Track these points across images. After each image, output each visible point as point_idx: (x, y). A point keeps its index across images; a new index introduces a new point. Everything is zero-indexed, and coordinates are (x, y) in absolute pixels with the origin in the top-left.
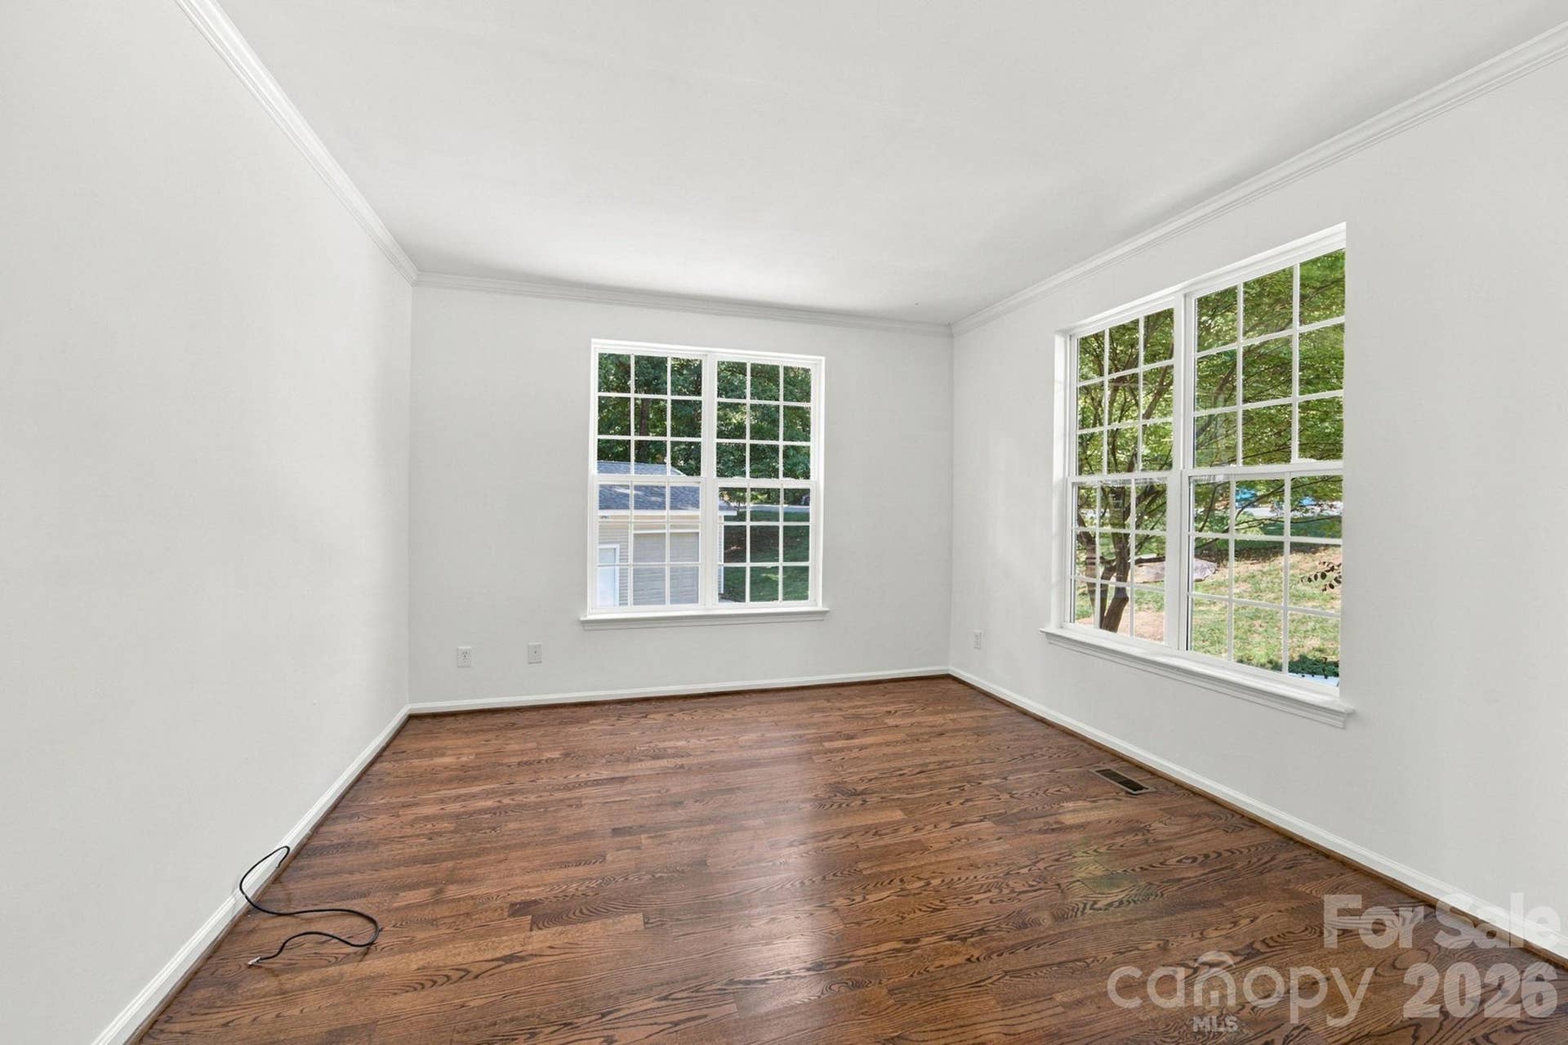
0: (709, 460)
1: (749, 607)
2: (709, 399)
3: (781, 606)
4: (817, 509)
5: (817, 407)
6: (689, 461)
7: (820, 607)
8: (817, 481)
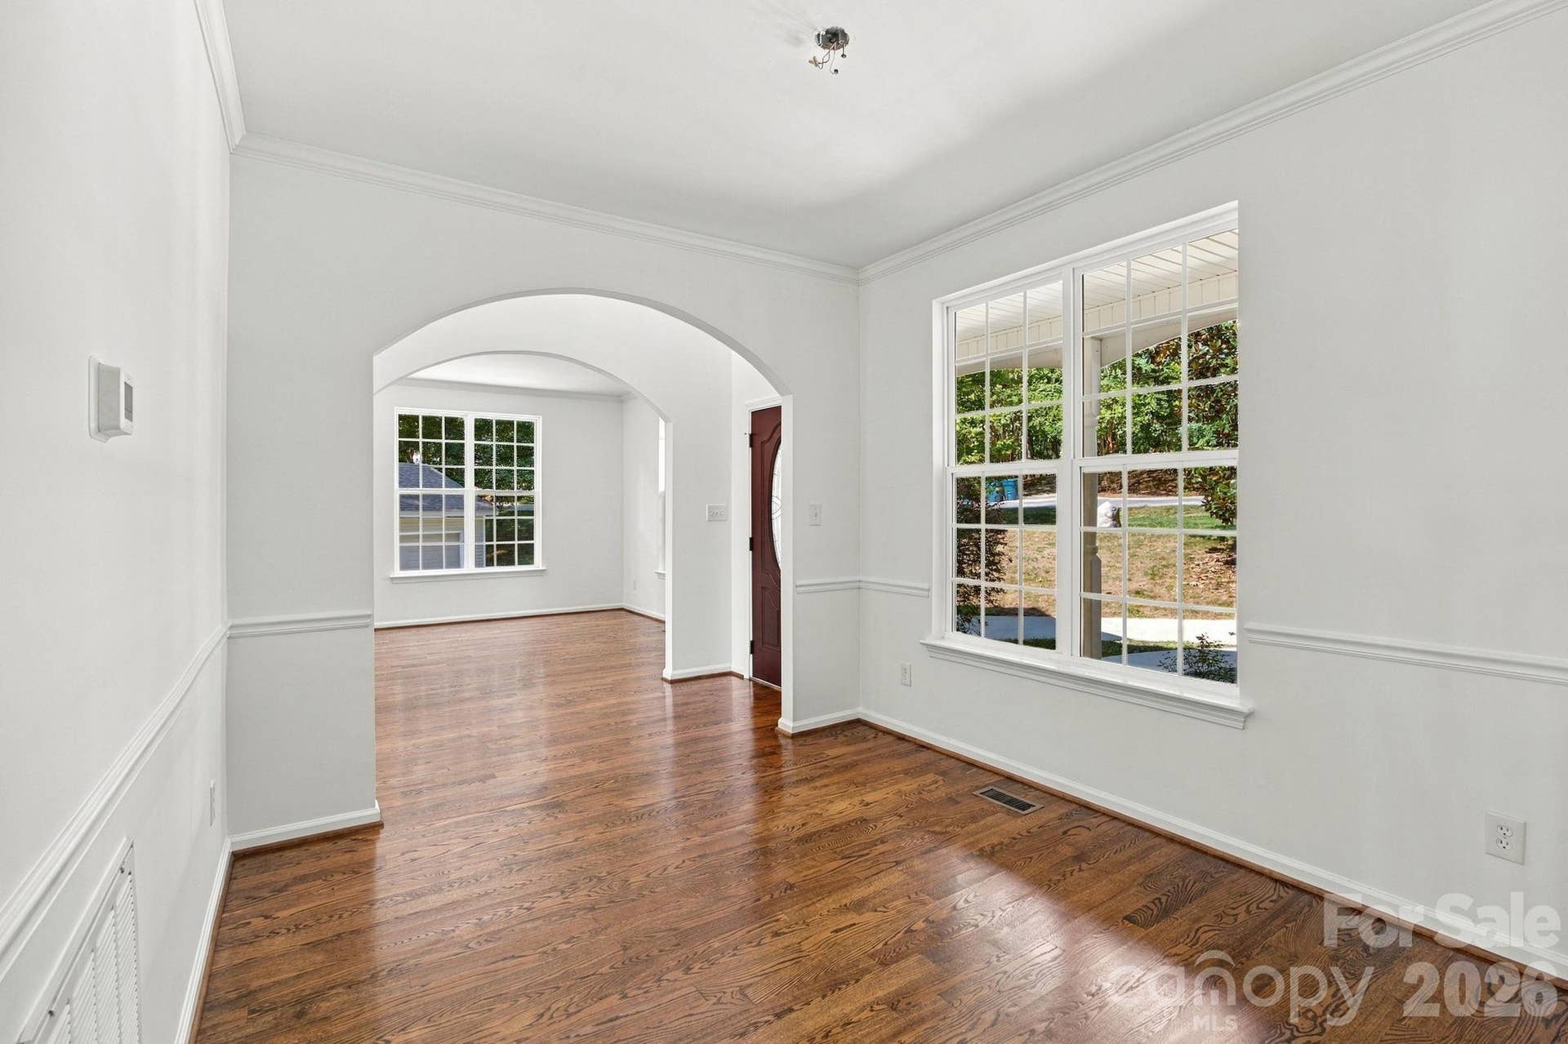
0: (469, 478)
1: (496, 569)
2: (470, 442)
3: (517, 568)
4: (538, 507)
5: (538, 446)
6: (457, 478)
7: (541, 568)
8: (538, 491)
